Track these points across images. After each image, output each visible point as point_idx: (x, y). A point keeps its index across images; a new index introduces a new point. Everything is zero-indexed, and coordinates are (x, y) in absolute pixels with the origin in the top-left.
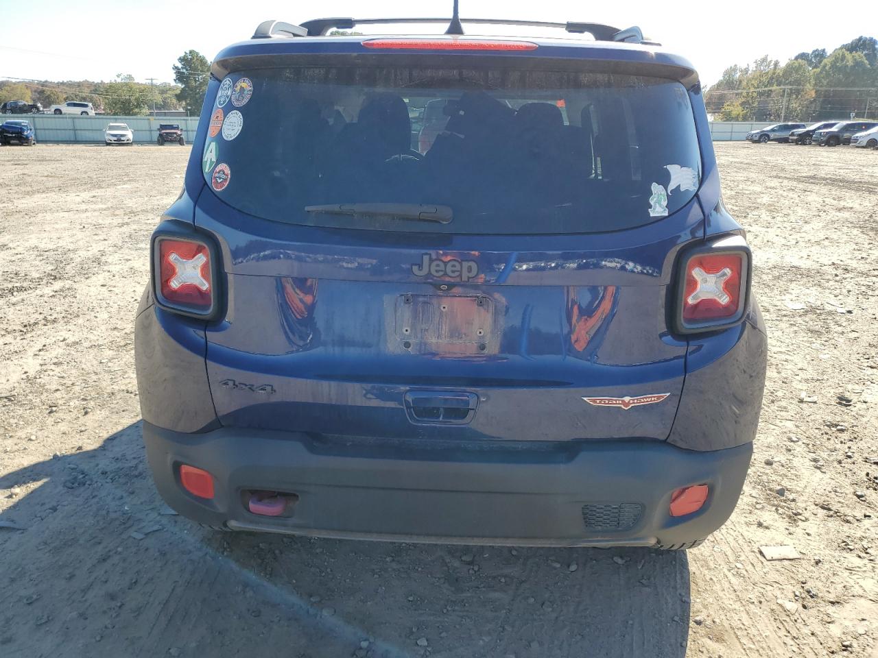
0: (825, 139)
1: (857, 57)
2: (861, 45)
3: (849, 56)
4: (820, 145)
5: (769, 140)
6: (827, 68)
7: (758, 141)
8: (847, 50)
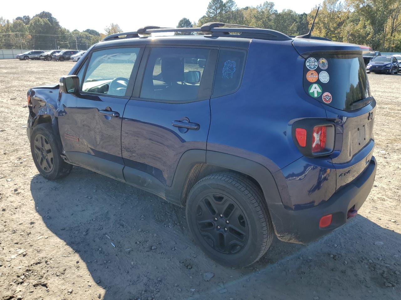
0: (58, 58)
1: (45, 21)
2: (45, 15)
3: (41, 20)
4: (57, 61)
5: (29, 59)
6: (33, 25)
7: (24, 59)
8: (40, 17)
